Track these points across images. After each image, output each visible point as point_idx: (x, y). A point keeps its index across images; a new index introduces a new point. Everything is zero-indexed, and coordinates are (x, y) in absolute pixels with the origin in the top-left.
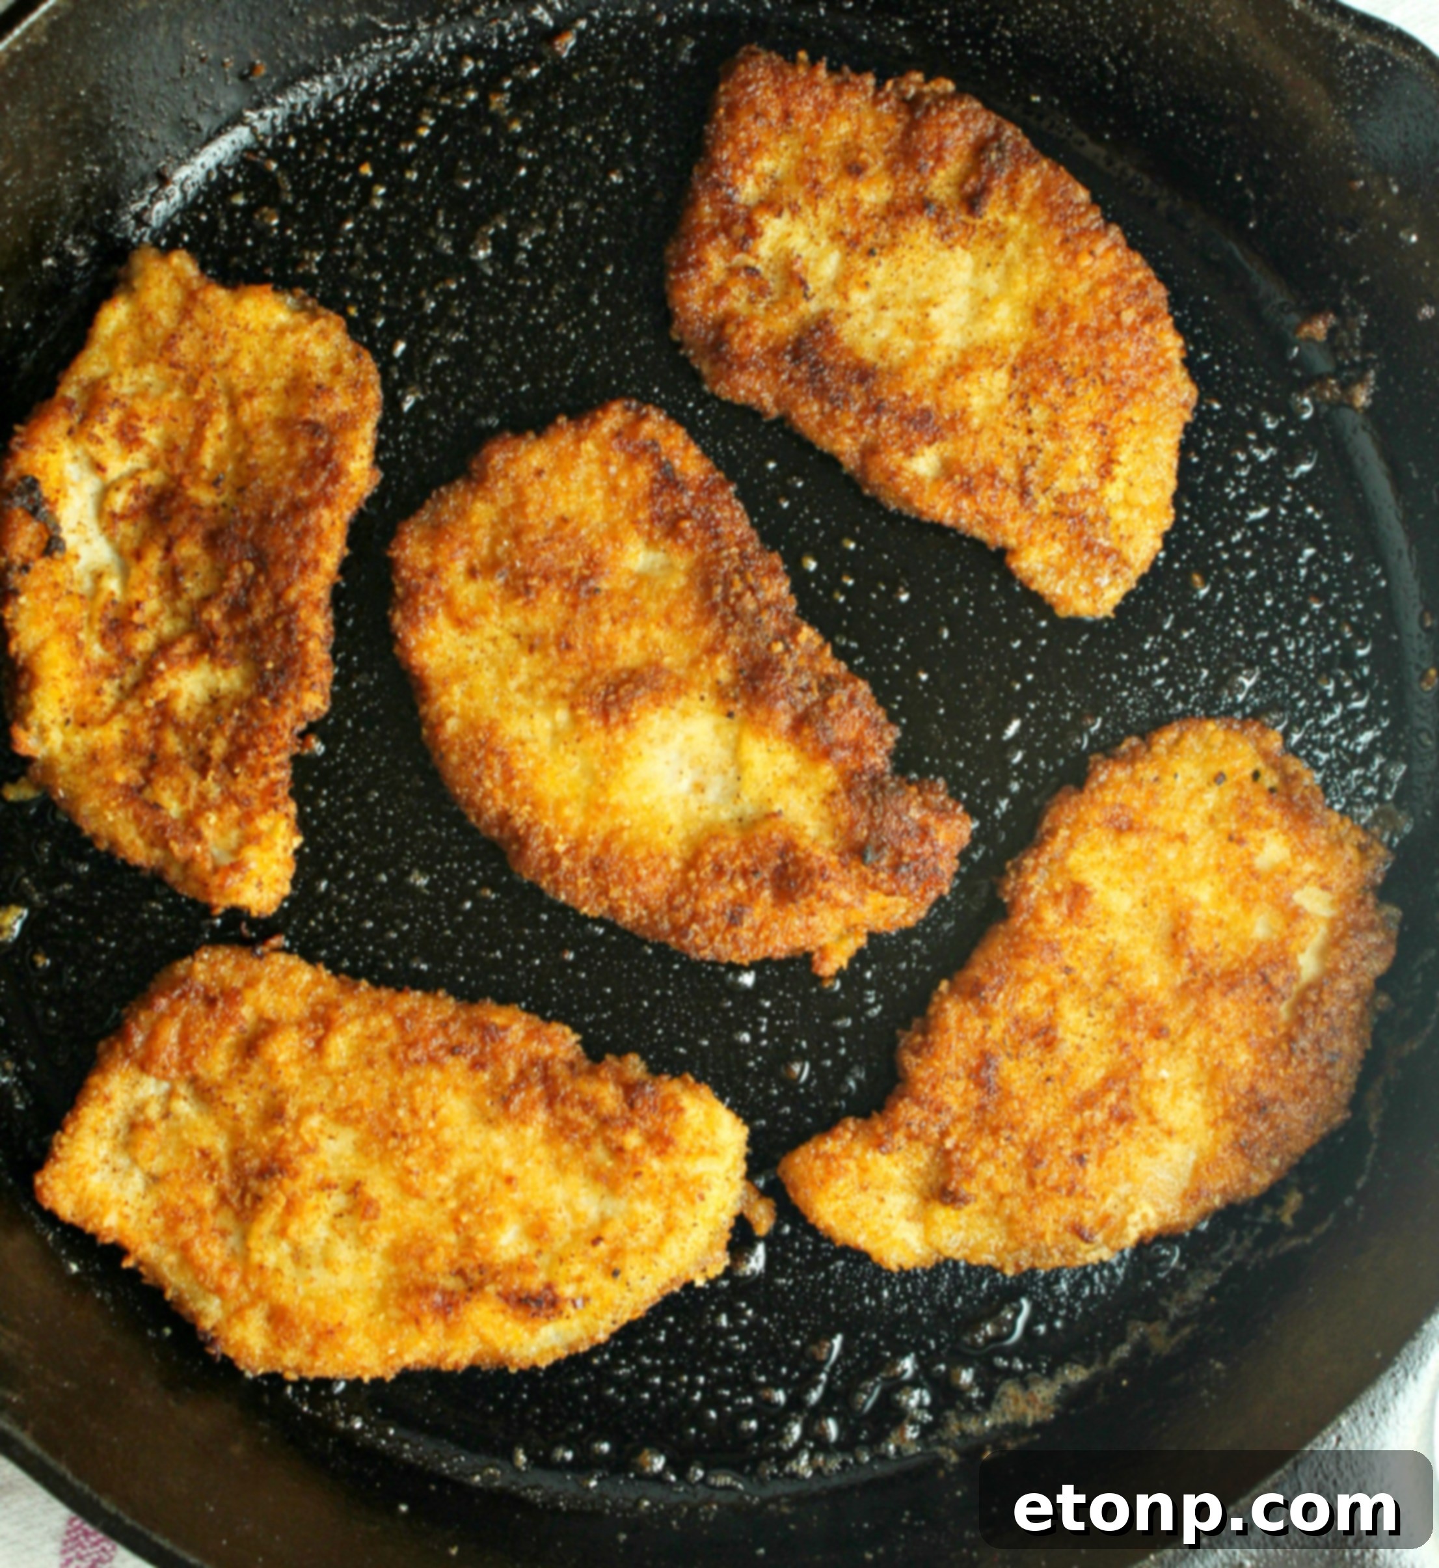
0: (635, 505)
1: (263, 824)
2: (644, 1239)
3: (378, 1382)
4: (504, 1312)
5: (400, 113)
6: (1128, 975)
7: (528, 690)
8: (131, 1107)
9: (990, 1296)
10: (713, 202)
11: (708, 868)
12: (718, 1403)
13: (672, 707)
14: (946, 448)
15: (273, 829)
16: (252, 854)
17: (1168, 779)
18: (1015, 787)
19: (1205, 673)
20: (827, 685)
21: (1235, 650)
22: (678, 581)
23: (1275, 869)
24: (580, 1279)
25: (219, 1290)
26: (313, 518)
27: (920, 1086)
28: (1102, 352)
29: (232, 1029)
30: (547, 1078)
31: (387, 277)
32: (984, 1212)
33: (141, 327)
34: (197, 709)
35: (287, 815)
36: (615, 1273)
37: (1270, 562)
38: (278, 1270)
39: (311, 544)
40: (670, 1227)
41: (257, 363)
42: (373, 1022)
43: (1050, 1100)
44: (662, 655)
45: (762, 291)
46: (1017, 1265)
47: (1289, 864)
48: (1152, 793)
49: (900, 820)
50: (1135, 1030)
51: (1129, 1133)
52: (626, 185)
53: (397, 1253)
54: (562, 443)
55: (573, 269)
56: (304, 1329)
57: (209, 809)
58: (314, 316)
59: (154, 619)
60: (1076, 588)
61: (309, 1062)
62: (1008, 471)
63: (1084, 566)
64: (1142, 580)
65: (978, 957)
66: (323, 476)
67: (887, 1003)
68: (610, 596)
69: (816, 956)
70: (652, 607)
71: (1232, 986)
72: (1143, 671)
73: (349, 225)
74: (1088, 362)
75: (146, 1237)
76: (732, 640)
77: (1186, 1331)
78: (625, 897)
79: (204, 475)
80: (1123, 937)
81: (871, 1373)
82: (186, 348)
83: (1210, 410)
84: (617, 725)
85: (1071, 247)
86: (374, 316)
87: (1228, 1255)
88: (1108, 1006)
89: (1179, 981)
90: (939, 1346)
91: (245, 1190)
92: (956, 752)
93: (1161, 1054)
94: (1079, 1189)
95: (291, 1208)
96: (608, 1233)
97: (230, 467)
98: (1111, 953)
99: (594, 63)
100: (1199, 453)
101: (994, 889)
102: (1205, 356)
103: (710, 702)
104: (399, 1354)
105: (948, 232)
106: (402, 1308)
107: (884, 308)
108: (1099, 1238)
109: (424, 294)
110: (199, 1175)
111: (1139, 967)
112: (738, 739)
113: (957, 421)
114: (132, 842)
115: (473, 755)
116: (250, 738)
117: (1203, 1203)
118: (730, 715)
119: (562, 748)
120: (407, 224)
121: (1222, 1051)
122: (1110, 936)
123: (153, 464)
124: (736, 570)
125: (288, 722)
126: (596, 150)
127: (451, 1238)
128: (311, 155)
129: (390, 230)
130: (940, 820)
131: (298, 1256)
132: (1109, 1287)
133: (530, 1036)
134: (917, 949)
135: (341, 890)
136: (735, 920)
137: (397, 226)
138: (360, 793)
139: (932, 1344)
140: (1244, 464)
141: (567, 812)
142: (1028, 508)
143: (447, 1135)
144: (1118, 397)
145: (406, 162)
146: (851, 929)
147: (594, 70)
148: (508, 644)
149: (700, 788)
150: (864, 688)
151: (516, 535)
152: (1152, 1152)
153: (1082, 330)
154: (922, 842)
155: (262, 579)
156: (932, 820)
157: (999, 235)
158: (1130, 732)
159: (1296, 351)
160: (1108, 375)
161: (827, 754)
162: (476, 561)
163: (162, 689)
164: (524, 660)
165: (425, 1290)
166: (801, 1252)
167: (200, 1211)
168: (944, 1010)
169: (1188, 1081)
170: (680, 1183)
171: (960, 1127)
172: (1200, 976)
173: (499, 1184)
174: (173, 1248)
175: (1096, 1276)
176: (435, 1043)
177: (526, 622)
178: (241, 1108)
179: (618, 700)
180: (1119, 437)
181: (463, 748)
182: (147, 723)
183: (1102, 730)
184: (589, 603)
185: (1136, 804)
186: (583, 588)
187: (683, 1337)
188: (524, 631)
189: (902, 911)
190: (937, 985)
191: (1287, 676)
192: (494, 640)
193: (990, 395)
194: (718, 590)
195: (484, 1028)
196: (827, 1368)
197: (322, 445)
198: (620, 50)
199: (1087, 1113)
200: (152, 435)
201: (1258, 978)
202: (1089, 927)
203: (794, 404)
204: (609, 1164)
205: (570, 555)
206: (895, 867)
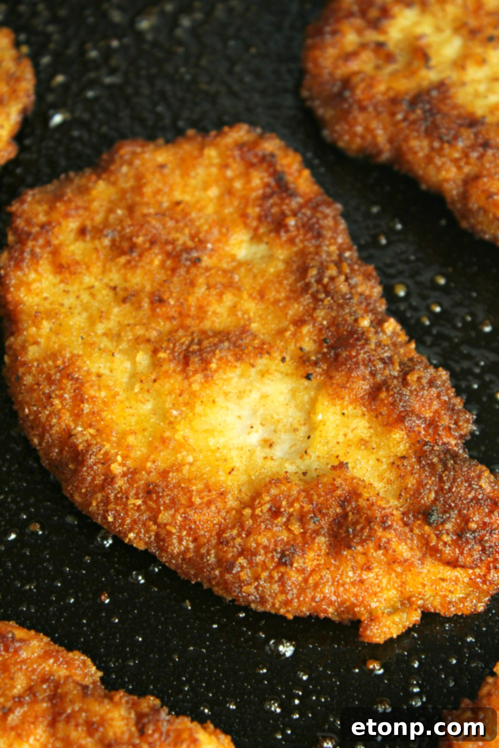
11: (264, 508)
13: (253, 366)
20: (409, 364)
44: (250, 321)
45: (388, 60)
49: (470, 487)
54: (188, 148)
68: (209, 268)
70: (248, 284)
76: (320, 313)
78: (174, 524)
103: (291, 365)
112: (313, 402)
115: (48, 377)
118: (308, 377)
119: (137, 387)
124: (333, 262)
133: (47, 655)
141: (132, 440)
148: (105, 294)
149: (268, 443)
150: (444, 376)
161: (401, 420)
162: (88, 224)
164: (116, 309)
177: (125, 280)
179: (201, 351)
181: (40, 371)
184: (188, 269)
186: (186, 257)
188: (122, 286)
189: (460, 590)
192: (91, 290)
194: (314, 272)
205: (178, 230)
206: (460, 533)
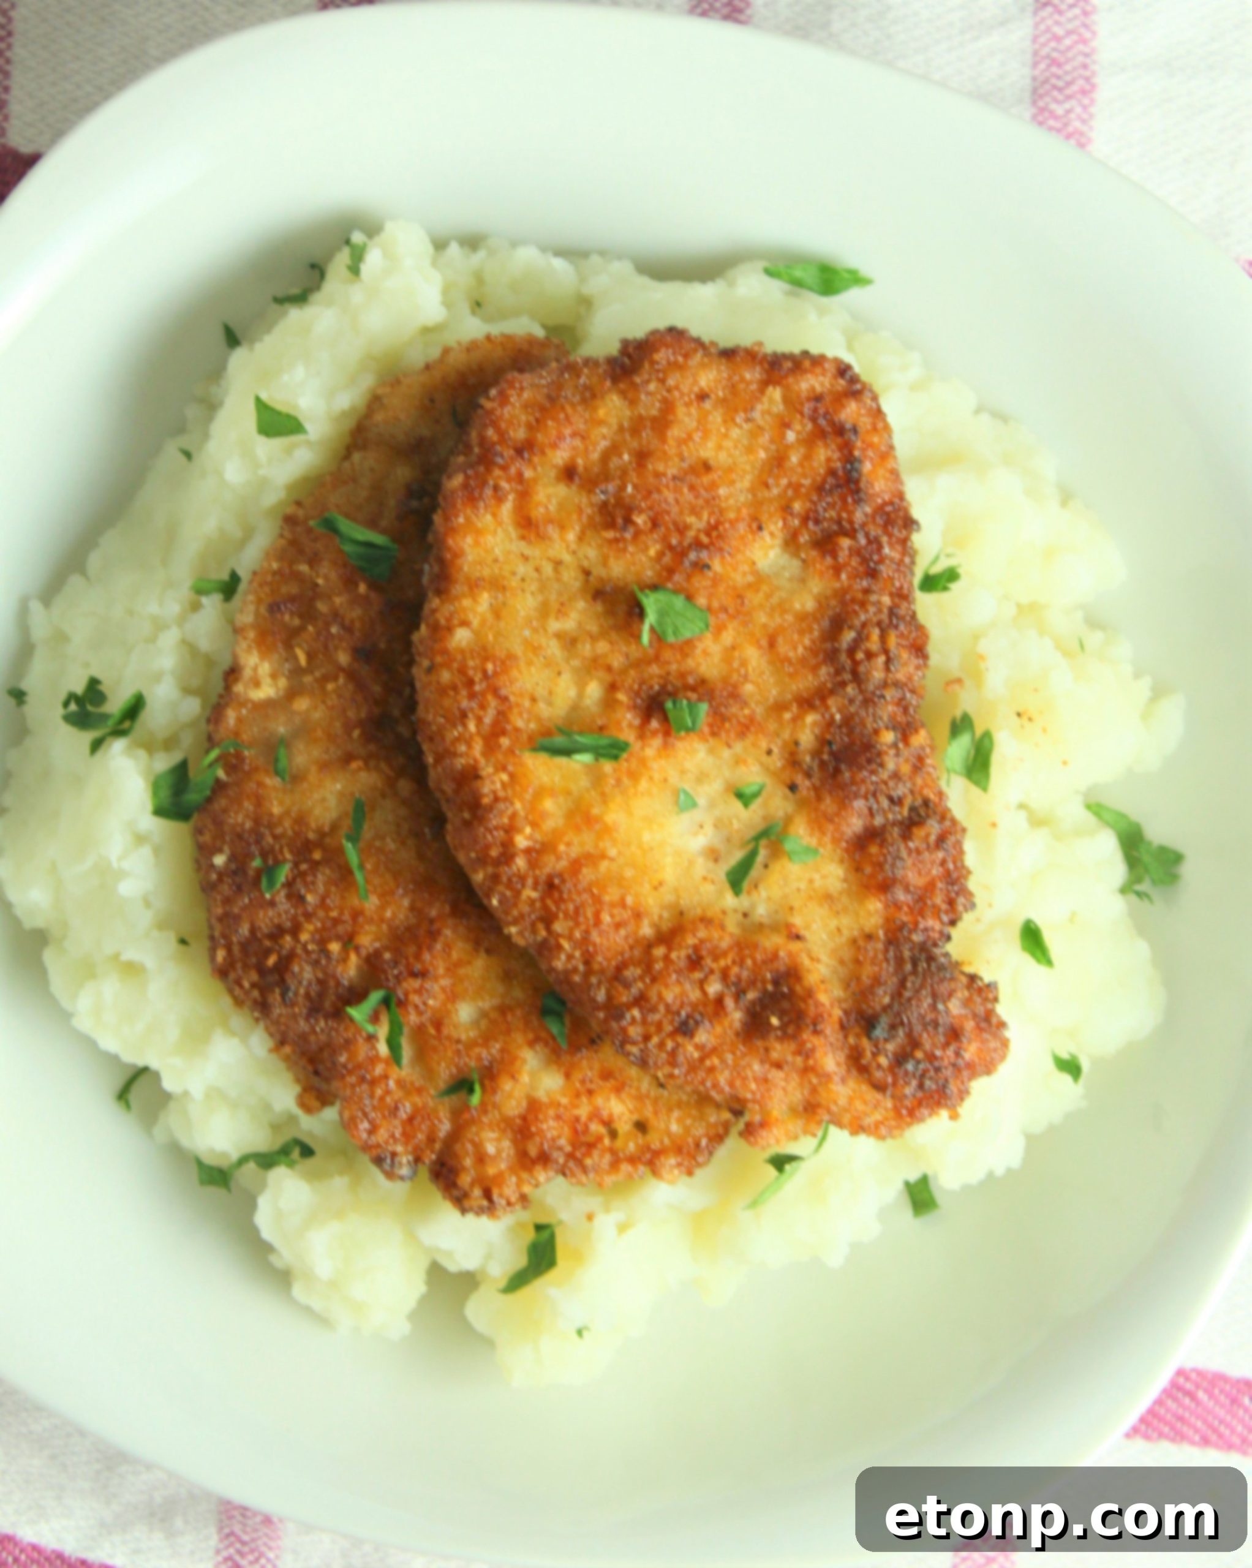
0: (796, 491)
7: (570, 642)
11: (683, 953)
13: (729, 746)
20: (922, 809)
22: (806, 602)
44: (746, 679)
49: (933, 1007)
54: (748, 376)
68: (716, 581)
70: (761, 618)
76: (836, 702)
78: (569, 937)
84: (654, 733)
103: (777, 761)
112: (788, 820)
115: (471, 683)
118: (793, 787)
124: (879, 624)
130: (980, 1030)
136: (685, 1029)
141: (548, 805)
146: (813, 1109)
148: (571, 577)
149: (714, 856)
151: (643, 455)
154: (946, 1045)
161: (885, 887)
162: (580, 462)
164: (581, 604)
181: (462, 670)
184: (690, 575)
186: (692, 556)
188: (598, 571)
192: (558, 564)
194: (849, 636)
205: (695, 510)
206: (900, 1059)
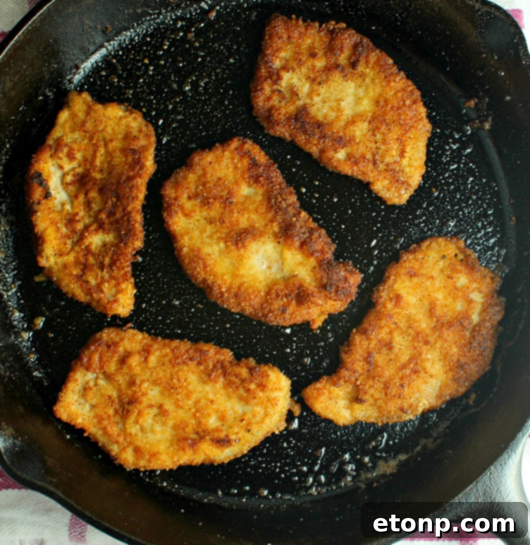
0: (243, 173)
1: (123, 286)
2: (258, 419)
3: (171, 470)
4: (212, 445)
5: (157, 41)
6: (416, 324)
7: (210, 237)
8: (84, 383)
9: (373, 433)
10: (266, 68)
11: (274, 295)
12: (285, 472)
13: (259, 241)
14: (348, 149)
15: (127, 288)
16: (120, 296)
17: (427, 258)
18: (375, 262)
19: (438, 221)
20: (311, 231)
21: (447, 213)
22: (259, 198)
23: (463, 287)
24: (237, 433)
25: (117, 442)
26: (135, 182)
27: (348, 364)
28: (399, 115)
29: (117, 355)
30: (223, 367)
31: (155, 98)
32: (371, 405)
33: (73, 119)
34: (99, 248)
35: (131, 283)
36: (249, 431)
37: (458, 183)
38: (136, 435)
39: (135, 191)
40: (266, 415)
41: (113, 130)
42: (164, 351)
43: (391, 367)
44: (255, 223)
45: (283, 98)
46: (382, 422)
47: (468, 285)
48: (421, 263)
49: (338, 276)
50: (419, 342)
51: (418, 377)
52: (235, 63)
53: (175, 427)
54: (218, 153)
55: (219, 93)
56: (146, 454)
57: (105, 282)
58: (131, 113)
59: (83, 218)
60: (393, 195)
61: (143, 365)
62: (369, 156)
63: (396, 187)
64: (416, 191)
65: (366, 321)
66: (138, 167)
67: (336, 337)
68: (236, 204)
69: (311, 322)
70: (251, 207)
71: (450, 327)
72: (417, 222)
73: (141, 80)
74: (395, 118)
75: (91, 426)
76: (278, 217)
77: (439, 441)
78: (246, 305)
79: (97, 169)
80: (413, 311)
81: (335, 460)
82: (89, 126)
83: (436, 133)
84: (241, 248)
85: (387, 79)
86: (151, 111)
87: (452, 416)
88: (409, 335)
89: (433, 325)
90: (357, 450)
91: (124, 409)
92: (355, 252)
93: (428, 350)
94: (402, 396)
95: (140, 414)
96: (246, 418)
97: (106, 165)
98: (410, 317)
99: (222, 21)
100: (433, 147)
101: (370, 297)
102: (434, 114)
103: (272, 238)
104: (178, 461)
105: (346, 76)
106: (178, 445)
107: (325, 102)
108: (409, 412)
109: (168, 103)
110: (108, 404)
111: (419, 321)
112: (282, 251)
113: (351, 140)
114: (80, 294)
115: (193, 260)
116: (117, 257)
117: (443, 399)
118: (279, 243)
119: (223, 256)
120: (161, 79)
121: (448, 348)
122: (409, 311)
123: (80, 165)
124: (279, 194)
125: (130, 251)
126: (225, 51)
127: (193, 421)
128: (127, 57)
129: (155, 81)
130: (351, 275)
131: (142, 429)
132: (413, 427)
133: (217, 353)
134: (344, 318)
135: (150, 307)
136: (284, 312)
137: (158, 80)
138: (155, 274)
139: (355, 449)
140: (448, 150)
141: (226, 277)
142: (376, 168)
143: (191, 387)
144: (405, 130)
145: (160, 58)
146: (322, 313)
147: (222, 23)
148: (203, 222)
149: (269, 268)
150: (323, 232)
151: (204, 185)
152: (426, 383)
153: (392, 107)
154: (345, 283)
155: (119, 203)
156: (348, 275)
157: (363, 76)
158: (413, 242)
159: (464, 111)
160: (402, 122)
161: (312, 254)
162: (190, 194)
163: (87, 242)
164: (208, 227)
165: (186, 439)
166: (310, 421)
167: (109, 417)
168: (354, 339)
169: (437, 359)
170: (269, 400)
171: (362, 377)
172: (440, 324)
173: (209, 403)
174: (101, 429)
175: (409, 425)
176: (185, 357)
178: (121, 381)
179: (241, 239)
180: (406, 143)
181: (190, 258)
182: (82, 254)
183: (404, 242)
184: (229, 207)
185: (416, 267)
186: (228, 202)
187: (272, 451)
188: (208, 217)
189: (339, 306)
190: (352, 330)
191: (466, 222)
192: (198, 221)
193: (362, 130)
194: (273, 201)
195: (201, 351)
196: (320, 459)
197: (137, 157)
198: (231, 16)
199: (404, 371)
200: (79, 156)
201: (459, 323)
202: (402, 309)
203: (296, 136)
204: (245, 395)
205: (222, 191)
206: (337, 291)
